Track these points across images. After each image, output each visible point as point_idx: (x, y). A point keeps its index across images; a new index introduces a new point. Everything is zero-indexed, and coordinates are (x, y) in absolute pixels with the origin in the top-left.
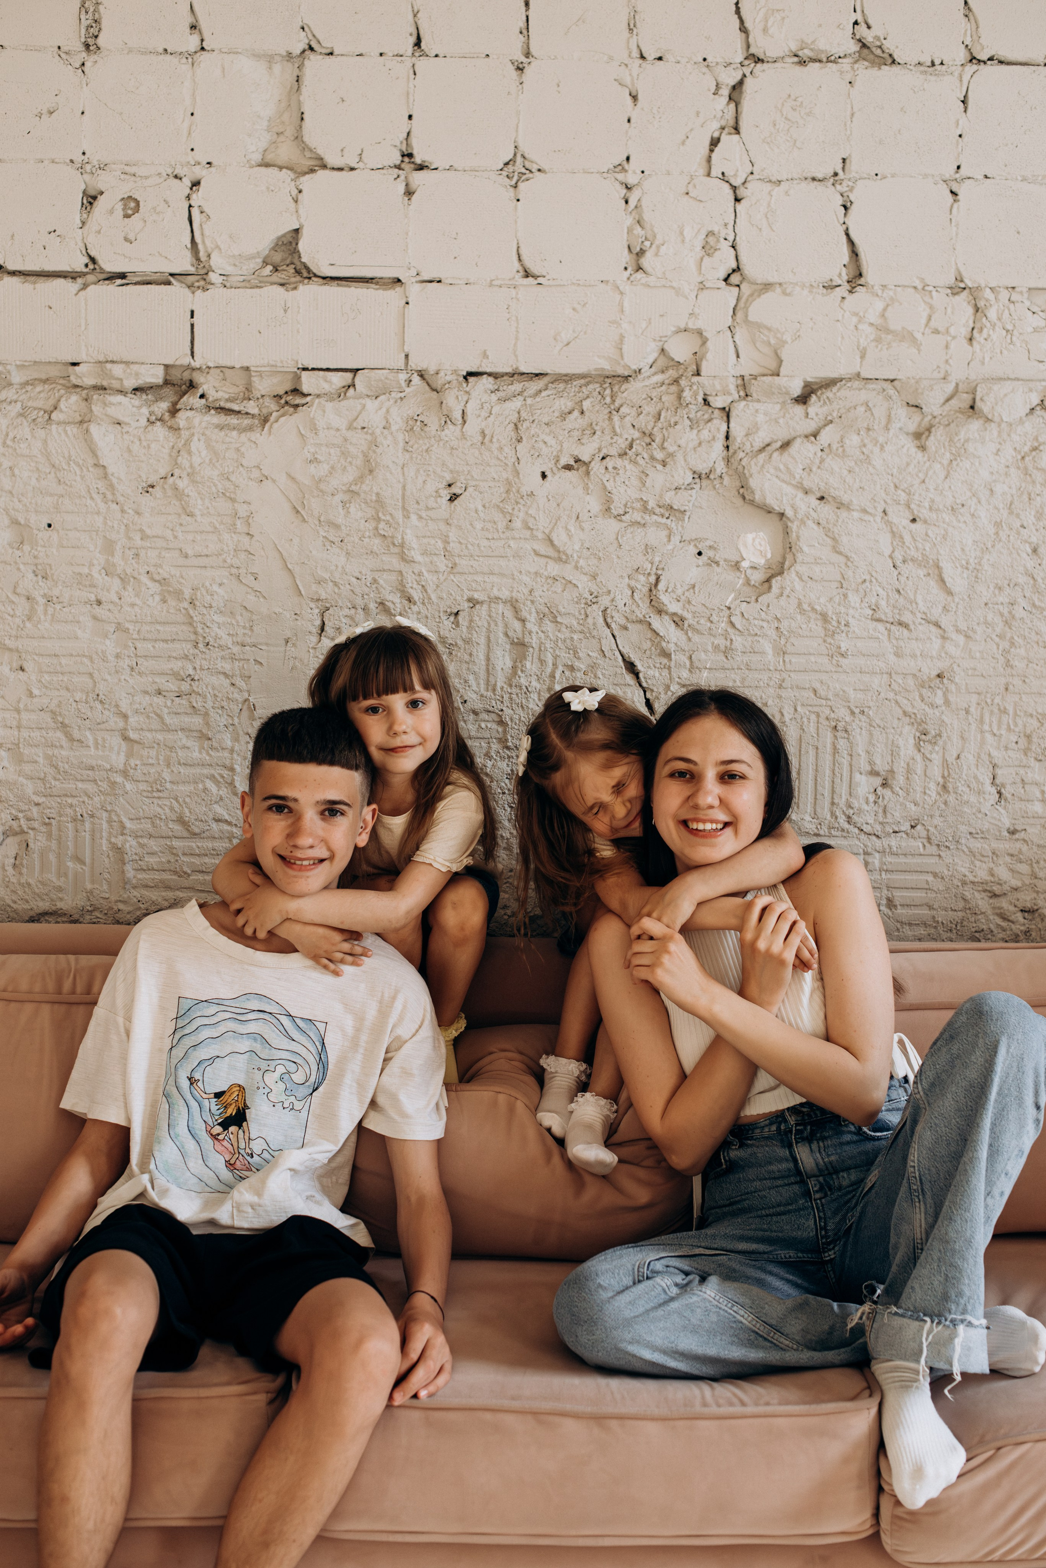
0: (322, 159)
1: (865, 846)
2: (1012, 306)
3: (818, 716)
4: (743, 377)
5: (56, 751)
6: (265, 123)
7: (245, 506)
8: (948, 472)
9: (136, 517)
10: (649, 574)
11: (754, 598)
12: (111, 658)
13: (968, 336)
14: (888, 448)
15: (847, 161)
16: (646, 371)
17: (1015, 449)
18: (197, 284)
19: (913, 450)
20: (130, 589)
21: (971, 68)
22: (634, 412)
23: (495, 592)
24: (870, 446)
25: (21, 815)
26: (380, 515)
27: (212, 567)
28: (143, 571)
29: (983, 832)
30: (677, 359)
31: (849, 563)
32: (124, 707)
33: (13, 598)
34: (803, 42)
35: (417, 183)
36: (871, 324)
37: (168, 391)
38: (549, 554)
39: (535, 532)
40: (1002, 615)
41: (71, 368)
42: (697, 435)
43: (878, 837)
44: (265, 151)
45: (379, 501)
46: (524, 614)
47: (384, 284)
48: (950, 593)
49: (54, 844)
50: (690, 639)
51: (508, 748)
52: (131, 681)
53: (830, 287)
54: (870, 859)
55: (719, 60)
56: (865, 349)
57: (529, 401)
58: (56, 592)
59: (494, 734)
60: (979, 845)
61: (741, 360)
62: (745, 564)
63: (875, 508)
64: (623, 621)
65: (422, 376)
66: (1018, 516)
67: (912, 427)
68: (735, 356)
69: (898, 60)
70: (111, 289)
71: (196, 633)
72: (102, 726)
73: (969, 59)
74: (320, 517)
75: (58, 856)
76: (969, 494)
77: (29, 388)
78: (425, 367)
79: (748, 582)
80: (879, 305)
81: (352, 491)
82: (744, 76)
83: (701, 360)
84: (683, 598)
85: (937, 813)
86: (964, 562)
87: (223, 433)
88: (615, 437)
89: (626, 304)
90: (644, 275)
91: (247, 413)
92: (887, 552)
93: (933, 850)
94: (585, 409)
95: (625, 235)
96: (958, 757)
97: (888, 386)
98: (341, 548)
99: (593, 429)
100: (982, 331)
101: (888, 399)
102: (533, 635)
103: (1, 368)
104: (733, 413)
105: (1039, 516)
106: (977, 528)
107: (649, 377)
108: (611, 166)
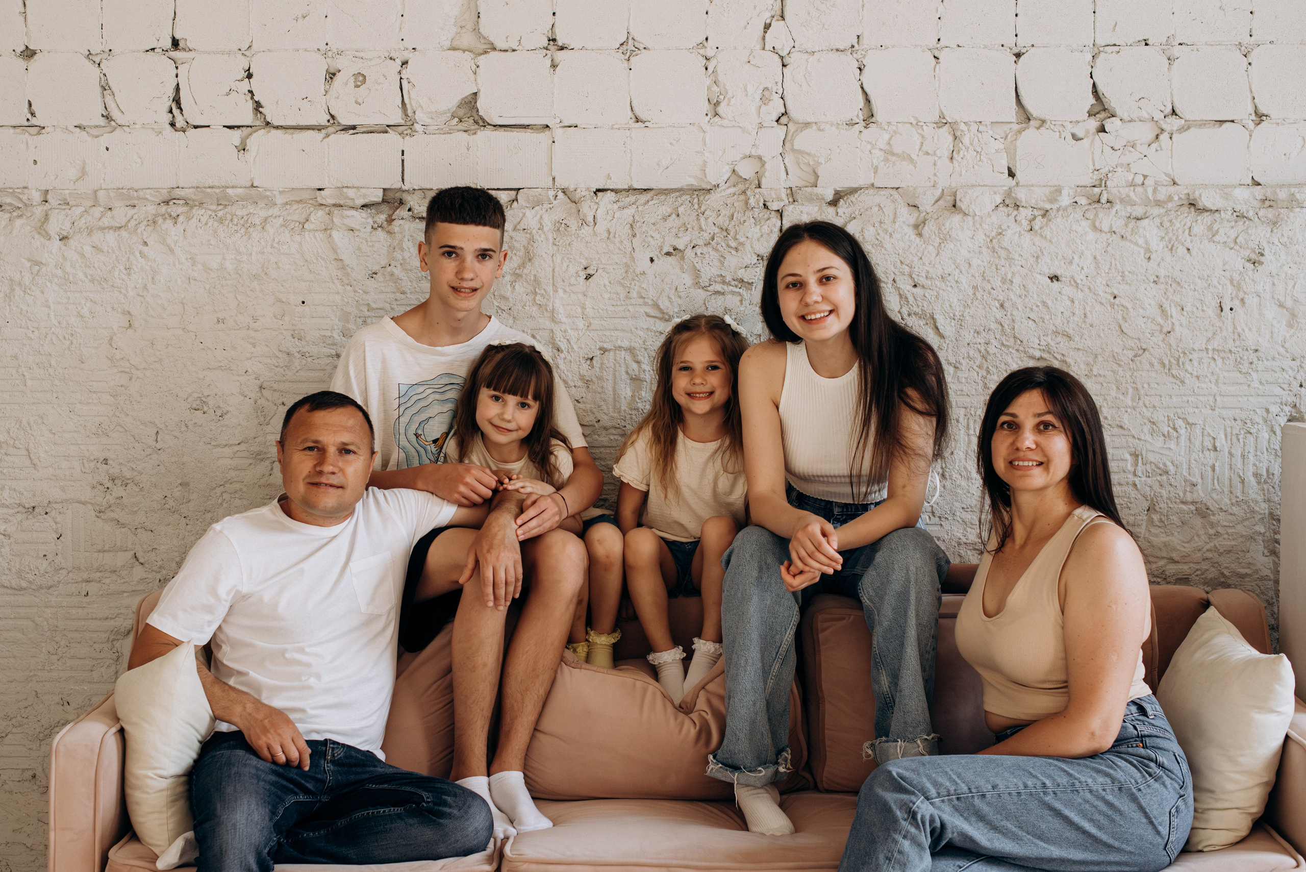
0: (492, 44)
2: (979, 135)
4: (791, 188)
6: (453, 20)
8: (938, 251)
9: (364, 295)
13: (950, 156)
14: (895, 235)
15: (861, 37)
16: (723, 186)
17: (985, 234)
18: (405, 132)
19: (913, 237)
22: (714, 215)
23: (619, 343)
24: (882, 234)
26: (537, 290)
29: (971, 507)
30: (744, 177)
33: (278, 354)
35: (559, 59)
36: (881, 149)
37: (385, 207)
38: (657, 315)
39: (646, 300)
40: (980, 352)
41: (318, 192)
42: (760, 229)
44: (453, 39)
45: (536, 280)
46: (640, 358)
47: (537, 129)
48: (942, 337)
53: (852, 124)
56: (877, 167)
57: (640, 208)
58: (308, 349)
60: (970, 517)
61: (789, 176)
63: (887, 278)
65: (564, 192)
66: (989, 281)
67: (912, 221)
68: (785, 174)
70: (347, 136)
76: (953, 266)
77: (288, 207)
78: (566, 186)
80: (886, 136)
81: (517, 274)
83: (761, 177)
85: (939, 495)
86: (952, 315)
88: (702, 232)
89: (708, 141)
90: (720, 119)
92: (897, 309)
93: (937, 521)
94: (680, 213)
95: (706, 91)
96: (953, 454)
97: (894, 192)
98: (509, 314)
99: (686, 227)
100: (959, 152)
101: (894, 201)
102: (647, 373)
103: (268, 193)
104: (785, 214)
105: (1004, 281)
106: (960, 290)
107: (724, 190)
108: (695, 44)
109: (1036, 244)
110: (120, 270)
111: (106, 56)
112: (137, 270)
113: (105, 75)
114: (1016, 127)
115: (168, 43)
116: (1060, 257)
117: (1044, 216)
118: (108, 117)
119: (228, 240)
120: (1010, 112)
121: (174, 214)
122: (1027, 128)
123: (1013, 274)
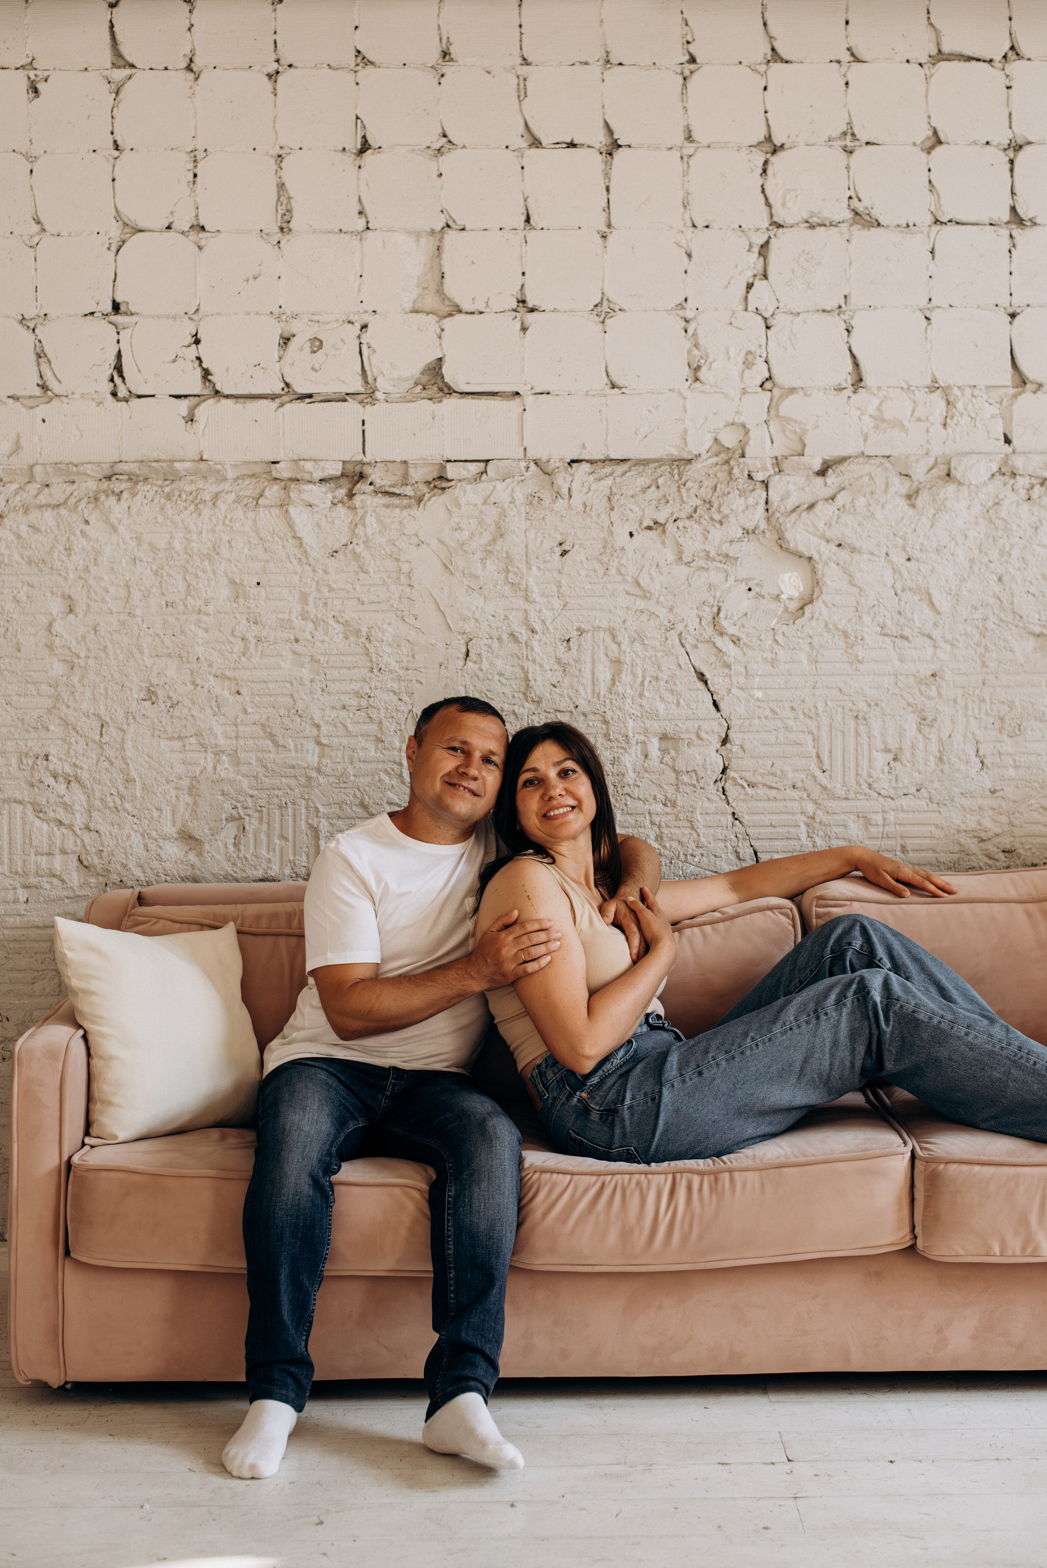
0: (457, 306)
1: (883, 806)
2: (974, 400)
3: (843, 708)
4: (776, 458)
5: (266, 755)
6: (415, 281)
7: (407, 565)
8: (933, 523)
9: (325, 575)
10: (713, 606)
11: (791, 621)
12: (307, 682)
13: (943, 423)
14: (887, 506)
15: (848, 298)
16: (704, 455)
17: (982, 504)
18: (365, 401)
19: (906, 508)
20: (321, 630)
21: (937, 227)
22: (696, 486)
23: (597, 623)
24: (874, 505)
25: (239, 805)
26: (509, 568)
27: (383, 611)
28: (330, 616)
29: (971, 793)
30: (727, 446)
31: (862, 593)
32: (317, 718)
33: (232, 639)
34: (812, 212)
35: (530, 321)
36: (871, 416)
37: (343, 481)
38: (637, 593)
39: (626, 577)
40: (977, 628)
41: (272, 465)
42: (745, 501)
43: (892, 798)
44: (414, 301)
45: (509, 558)
46: (619, 638)
47: (507, 396)
48: (938, 613)
49: (264, 827)
50: (745, 654)
51: (610, 740)
52: (322, 700)
53: (839, 389)
54: (887, 816)
55: (751, 227)
56: (867, 434)
57: (618, 480)
58: (264, 634)
59: (600, 731)
60: (969, 802)
61: (775, 445)
62: (784, 597)
63: (880, 551)
64: (694, 642)
65: (536, 463)
66: (986, 554)
67: (904, 491)
68: (770, 442)
69: (882, 223)
70: (302, 406)
71: (371, 662)
72: (301, 735)
73: (934, 220)
74: (464, 570)
75: (268, 836)
76: (949, 538)
77: (240, 481)
78: (539, 457)
79: (786, 609)
80: (876, 402)
81: (488, 551)
82: (770, 237)
83: (745, 445)
84: (739, 623)
85: (936, 779)
86: (948, 590)
87: (389, 511)
88: (684, 505)
89: (688, 408)
90: (701, 384)
91: (405, 495)
92: (890, 584)
93: (933, 807)
94: (660, 484)
95: (686, 355)
96: (950, 736)
97: (884, 460)
98: (480, 594)
99: (666, 499)
100: (952, 418)
101: (886, 470)
102: (627, 654)
103: (219, 467)
104: (771, 485)
105: (1002, 553)
106: (956, 564)
107: (706, 460)
108: (674, 306)
109: (1036, 513)
110: (59, 551)
111: (41, 321)
112: (77, 550)
113: (40, 341)
114: (1012, 391)
115: (109, 307)
117: (1042, 484)
118: (44, 387)
119: (177, 518)
120: (1006, 375)
121: (117, 491)
122: (1024, 392)
123: (1012, 546)
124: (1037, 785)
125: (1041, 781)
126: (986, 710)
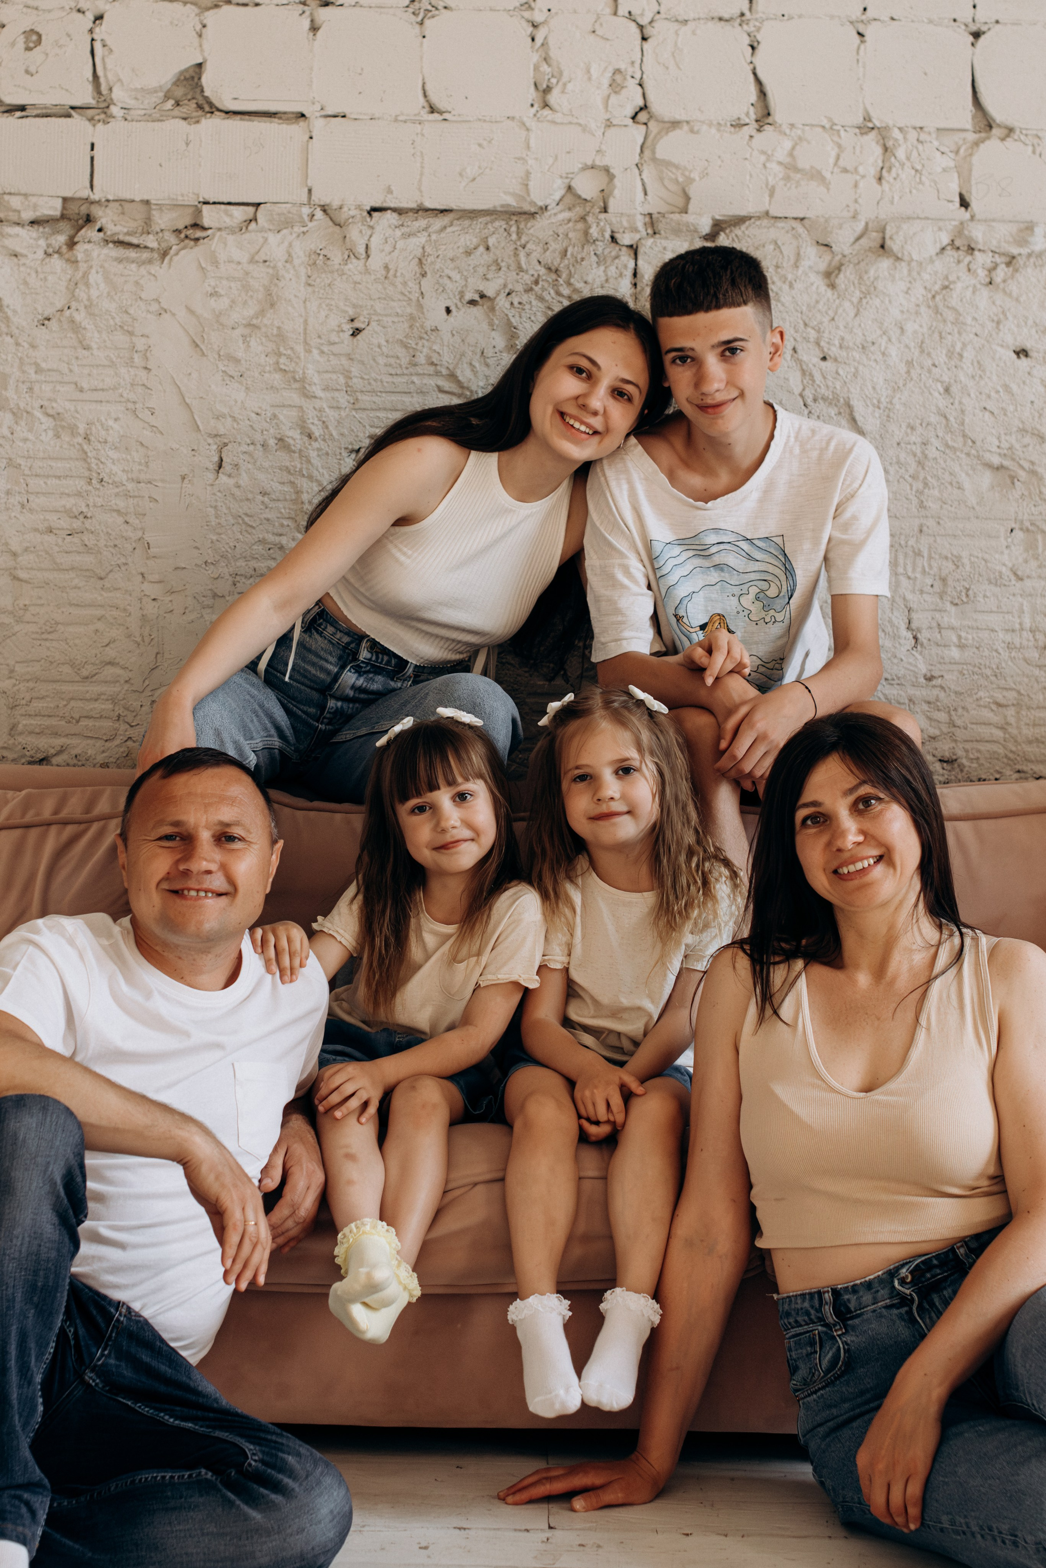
2: (920, 147)
4: (650, 215)
7: (143, 340)
8: (858, 310)
9: (31, 350)
12: (2, 495)
13: (878, 176)
14: (798, 286)
15: (754, 3)
16: (553, 209)
17: (925, 288)
19: (823, 288)
20: (23, 423)
22: (539, 249)
24: (779, 284)
26: (282, 349)
27: (108, 402)
28: (37, 405)
29: (899, 678)
30: (584, 196)
32: (15, 546)
35: (322, 18)
36: (780, 163)
37: (63, 225)
38: (454, 391)
39: (439, 368)
40: (915, 455)
42: (604, 271)
45: (281, 336)
47: (288, 119)
52: (22, 519)
53: (738, 125)
56: (773, 187)
57: (434, 237)
60: (895, 692)
61: (649, 198)
65: (325, 211)
66: (929, 354)
67: (822, 266)
68: (642, 194)
70: (10, 121)
71: (89, 469)
74: (219, 351)
76: (879, 332)
78: (328, 202)
80: (788, 144)
81: (254, 325)
83: (609, 197)
86: (875, 401)
87: (121, 266)
88: (521, 274)
89: (532, 143)
90: (550, 112)
91: (146, 247)
92: (797, 390)
94: (490, 244)
95: (532, 72)
97: (797, 225)
98: (240, 383)
99: (498, 265)
100: (890, 170)
101: (797, 237)
104: (641, 251)
105: (950, 354)
106: (888, 367)
107: (555, 214)
108: (518, 4)
109: (998, 303)
114: (972, 137)
116: (1030, 322)
120: (965, 116)
122: (988, 138)
123: (964, 345)
124: (988, 672)
125: (994, 667)
126: (923, 566)
